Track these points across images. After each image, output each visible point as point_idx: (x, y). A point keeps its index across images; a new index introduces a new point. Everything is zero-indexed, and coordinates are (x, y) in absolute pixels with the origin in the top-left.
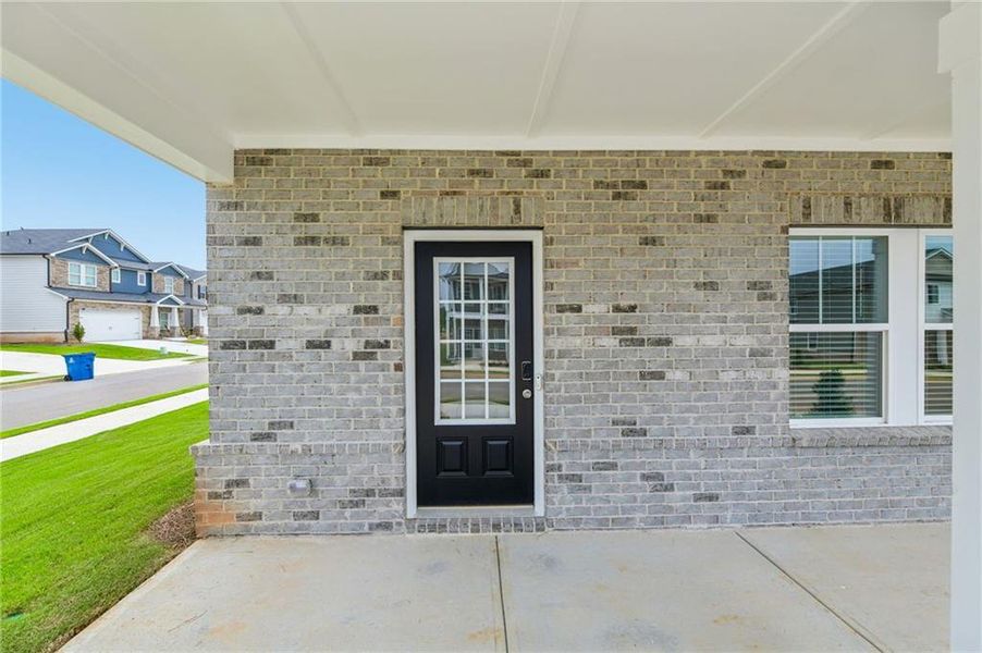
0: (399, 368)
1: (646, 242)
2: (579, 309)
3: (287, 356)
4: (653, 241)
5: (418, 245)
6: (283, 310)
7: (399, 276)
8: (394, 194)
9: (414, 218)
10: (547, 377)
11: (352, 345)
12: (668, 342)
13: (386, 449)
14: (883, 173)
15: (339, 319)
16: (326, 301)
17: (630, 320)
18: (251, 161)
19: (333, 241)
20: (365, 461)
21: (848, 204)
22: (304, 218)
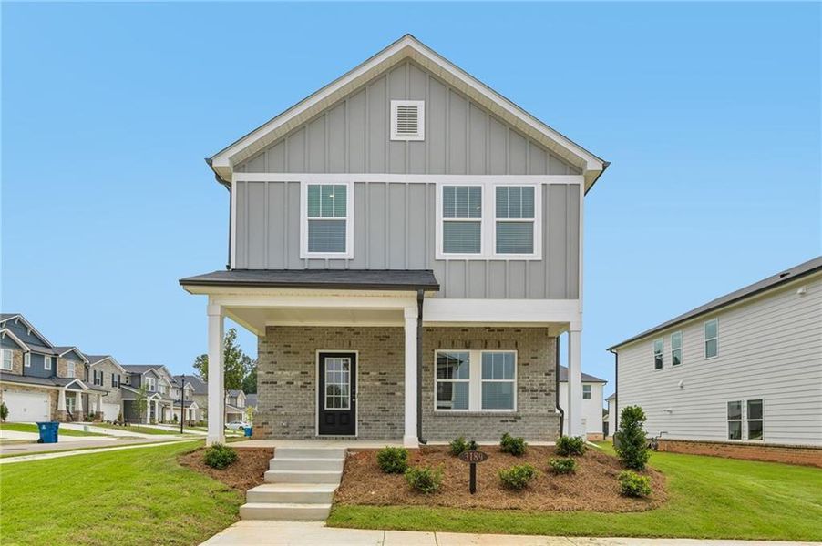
0: (314, 390)
1: (389, 354)
2: (368, 374)
3: (280, 386)
4: (392, 354)
5: (320, 354)
6: (279, 373)
7: (314, 363)
8: (313, 339)
9: (319, 345)
10: (359, 394)
11: (300, 383)
12: (396, 384)
13: (310, 414)
14: (465, 333)
15: (297, 376)
16: (292, 370)
17: (384, 377)
18: (270, 329)
19: (294, 353)
20: (303, 417)
21: (453, 343)
22: (286, 346)
